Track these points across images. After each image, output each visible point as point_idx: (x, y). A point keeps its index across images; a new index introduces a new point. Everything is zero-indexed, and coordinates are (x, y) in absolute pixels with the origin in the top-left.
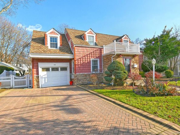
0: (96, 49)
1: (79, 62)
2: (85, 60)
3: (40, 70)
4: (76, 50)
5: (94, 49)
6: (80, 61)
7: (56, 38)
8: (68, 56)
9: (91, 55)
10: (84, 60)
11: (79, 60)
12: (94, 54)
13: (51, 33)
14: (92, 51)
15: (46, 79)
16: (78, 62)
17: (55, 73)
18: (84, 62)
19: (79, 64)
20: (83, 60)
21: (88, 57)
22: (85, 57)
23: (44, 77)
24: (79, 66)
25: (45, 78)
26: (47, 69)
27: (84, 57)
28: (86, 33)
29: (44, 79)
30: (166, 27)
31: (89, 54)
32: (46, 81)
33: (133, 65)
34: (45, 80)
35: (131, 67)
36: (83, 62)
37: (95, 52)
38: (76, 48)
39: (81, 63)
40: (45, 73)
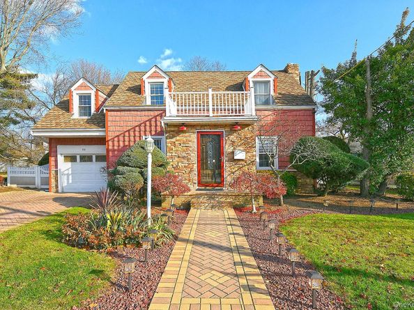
0: (157, 113)
1: (116, 143)
2: (129, 139)
3: (60, 159)
4: (110, 118)
5: (152, 113)
6: (119, 141)
7: (89, 97)
8: (95, 132)
9: (142, 128)
10: (127, 139)
11: (116, 139)
12: (151, 126)
13: (80, 87)
14: (147, 118)
15: (70, 177)
16: (113, 144)
17: (87, 165)
18: (127, 143)
19: (116, 148)
20: (124, 139)
21: (137, 134)
22: (129, 134)
23: (66, 172)
24: (116, 153)
25: (68, 175)
26: (72, 159)
27: (127, 134)
28: (145, 78)
29: (66, 177)
30: (405, 13)
31: (140, 126)
32: (70, 181)
33: (233, 153)
34: (68, 179)
35: (225, 159)
36: (124, 144)
37: (154, 120)
38: (109, 113)
39: (119, 146)
40: (69, 164)
